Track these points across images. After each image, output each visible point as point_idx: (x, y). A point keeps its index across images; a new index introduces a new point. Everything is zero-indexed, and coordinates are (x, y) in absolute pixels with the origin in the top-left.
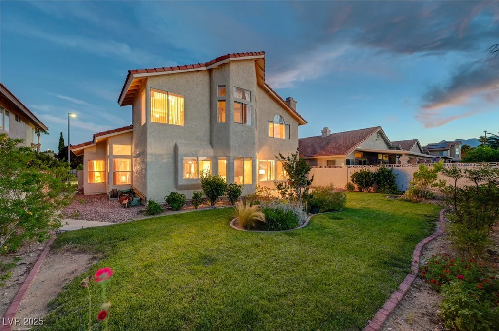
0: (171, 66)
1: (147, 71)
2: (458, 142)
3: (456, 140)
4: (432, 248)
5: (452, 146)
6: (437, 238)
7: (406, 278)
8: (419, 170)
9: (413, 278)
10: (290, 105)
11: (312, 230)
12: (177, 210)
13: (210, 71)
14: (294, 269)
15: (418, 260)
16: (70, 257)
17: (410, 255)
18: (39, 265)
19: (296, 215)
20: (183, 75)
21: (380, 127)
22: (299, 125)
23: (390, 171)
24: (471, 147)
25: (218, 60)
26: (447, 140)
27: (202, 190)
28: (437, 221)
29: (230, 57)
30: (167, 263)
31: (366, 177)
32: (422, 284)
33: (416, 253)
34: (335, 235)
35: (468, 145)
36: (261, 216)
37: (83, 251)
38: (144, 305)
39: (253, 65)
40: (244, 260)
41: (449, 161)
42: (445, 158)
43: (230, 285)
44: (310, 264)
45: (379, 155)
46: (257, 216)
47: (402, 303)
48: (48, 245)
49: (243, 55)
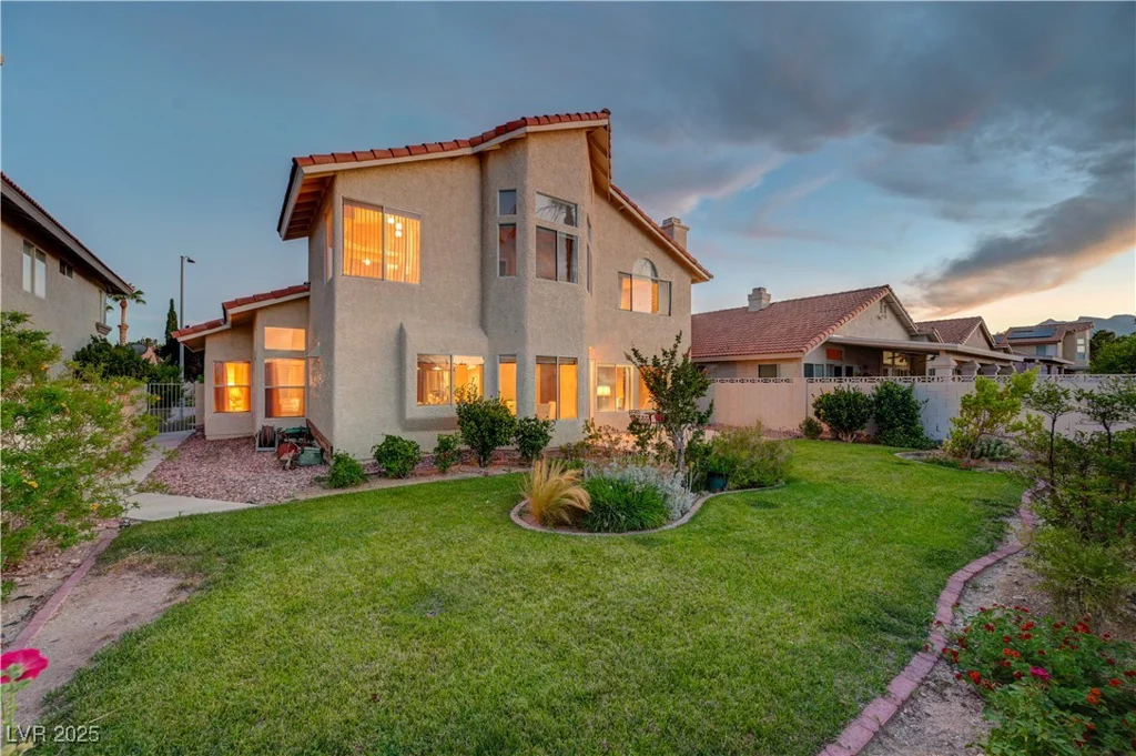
0: (391, 147)
1: (335, 158)
2: (1085, 323)
3: (1081, 318)
4: (992, 587)
5: (1067, 333)
6: (1006, 560)
7: (912, 663)
8: (976, 392)
9: (930, 665)
10: (672, 234)
11: (698, 532)
12: (400, 477)
13: (481, 157)
14: (633, 630)
15: (950, 616)
16: (132, 583)
17: (931, 603)
18: (58, 602)
19: (666, 496)
20: (418, 168)
21: (887, 286)
22: (693, 282)
23: (906, 394)
24: (1118, 334)
25: (500, 131)
26: (1058, 319)
27: (458, 431)
28: (1012, 515)
29: (526, 124)
30: (340, 605)
31: (847, 405)
32: (952, 682)
33: (948, 597)
34: (753, 547)
35: (1109, 330)
36: (581, 497)
37: (165, 570)
38: (255, 711)
39: (581, 143)
40: (520, 605)
41: (1060, 369)
42: (1049, 363)
43: (470, 665)
44: (673, 619)
45: (885, 353)
46: (570, 497)
47: (891, 729)
48: (93, 554)
49: (559, 118)
